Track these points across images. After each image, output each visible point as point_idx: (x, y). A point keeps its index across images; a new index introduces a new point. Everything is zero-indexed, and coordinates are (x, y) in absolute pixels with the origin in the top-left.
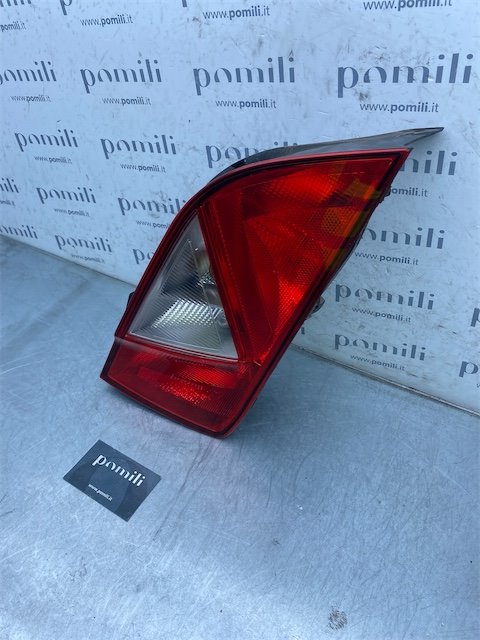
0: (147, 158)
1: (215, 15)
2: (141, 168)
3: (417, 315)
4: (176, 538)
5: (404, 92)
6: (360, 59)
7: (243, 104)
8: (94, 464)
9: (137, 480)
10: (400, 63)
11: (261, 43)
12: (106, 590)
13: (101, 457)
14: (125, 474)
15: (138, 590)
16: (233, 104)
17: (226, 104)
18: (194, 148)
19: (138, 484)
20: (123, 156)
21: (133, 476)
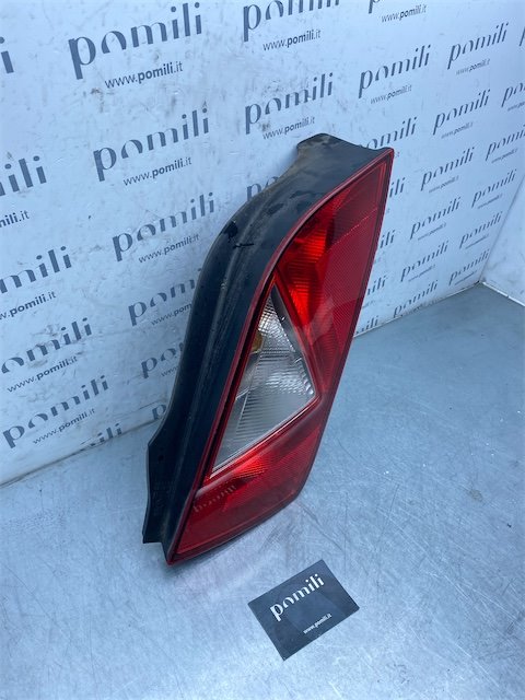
1: (120, 82)
5: (291, 114)
6: (262, 94)
7: (156, 173)
8: (279, 619)
9: (316, 583)
10: (290, 91)
11: (174, 101)
14: (304, 592)
16: (146, 176)
17: (137, 179)
18: (98, 248)
21: (310, 585)
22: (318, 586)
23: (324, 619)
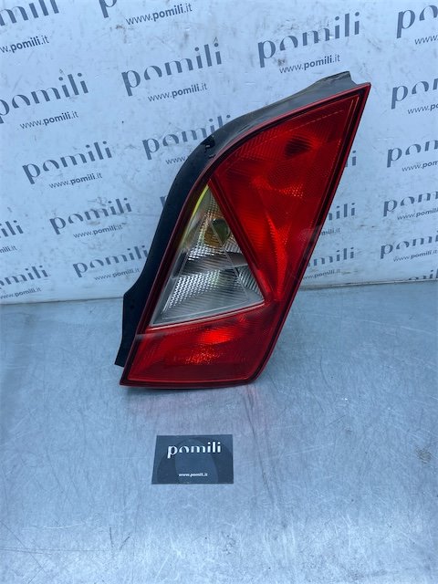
0: (80, 170)
1: (139, 20)
2: (73, 182)
3: (344, 224)
4: (280, 471)
5: (313, 51)
6: (275, 32)
7: (175, 94)
8: (169, 457)
9: (215, 448)
10: (307, 29)
11: (186, 36)
12: (260, 543)
13: (170, 448)
14: (201, 449)
15: (285, 526)
16: (166, 96)
17: (159, 97)
18: (131, 146)
19: (219, 451)
20: (52, 175)
21: (209, 447)
22: (214, 451)
23: (201, 474)
